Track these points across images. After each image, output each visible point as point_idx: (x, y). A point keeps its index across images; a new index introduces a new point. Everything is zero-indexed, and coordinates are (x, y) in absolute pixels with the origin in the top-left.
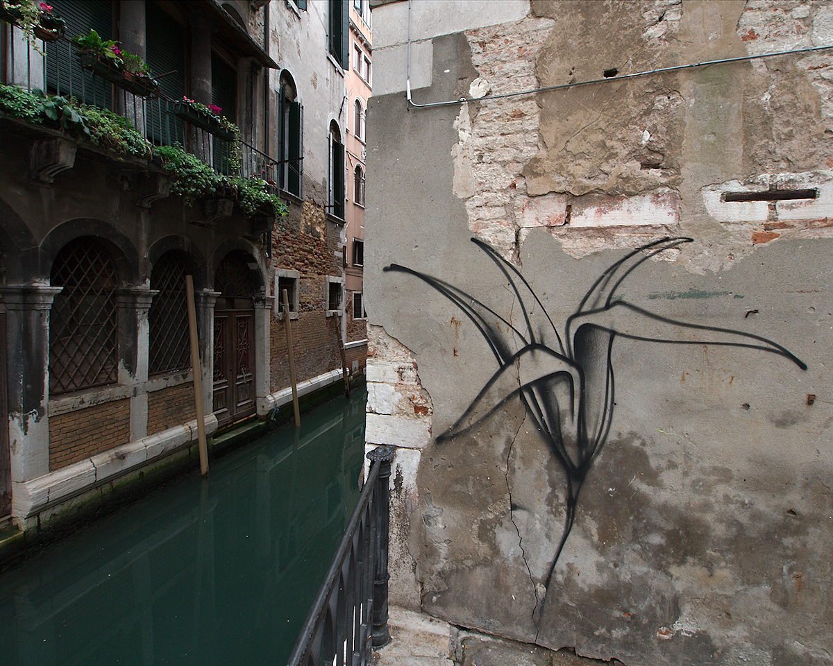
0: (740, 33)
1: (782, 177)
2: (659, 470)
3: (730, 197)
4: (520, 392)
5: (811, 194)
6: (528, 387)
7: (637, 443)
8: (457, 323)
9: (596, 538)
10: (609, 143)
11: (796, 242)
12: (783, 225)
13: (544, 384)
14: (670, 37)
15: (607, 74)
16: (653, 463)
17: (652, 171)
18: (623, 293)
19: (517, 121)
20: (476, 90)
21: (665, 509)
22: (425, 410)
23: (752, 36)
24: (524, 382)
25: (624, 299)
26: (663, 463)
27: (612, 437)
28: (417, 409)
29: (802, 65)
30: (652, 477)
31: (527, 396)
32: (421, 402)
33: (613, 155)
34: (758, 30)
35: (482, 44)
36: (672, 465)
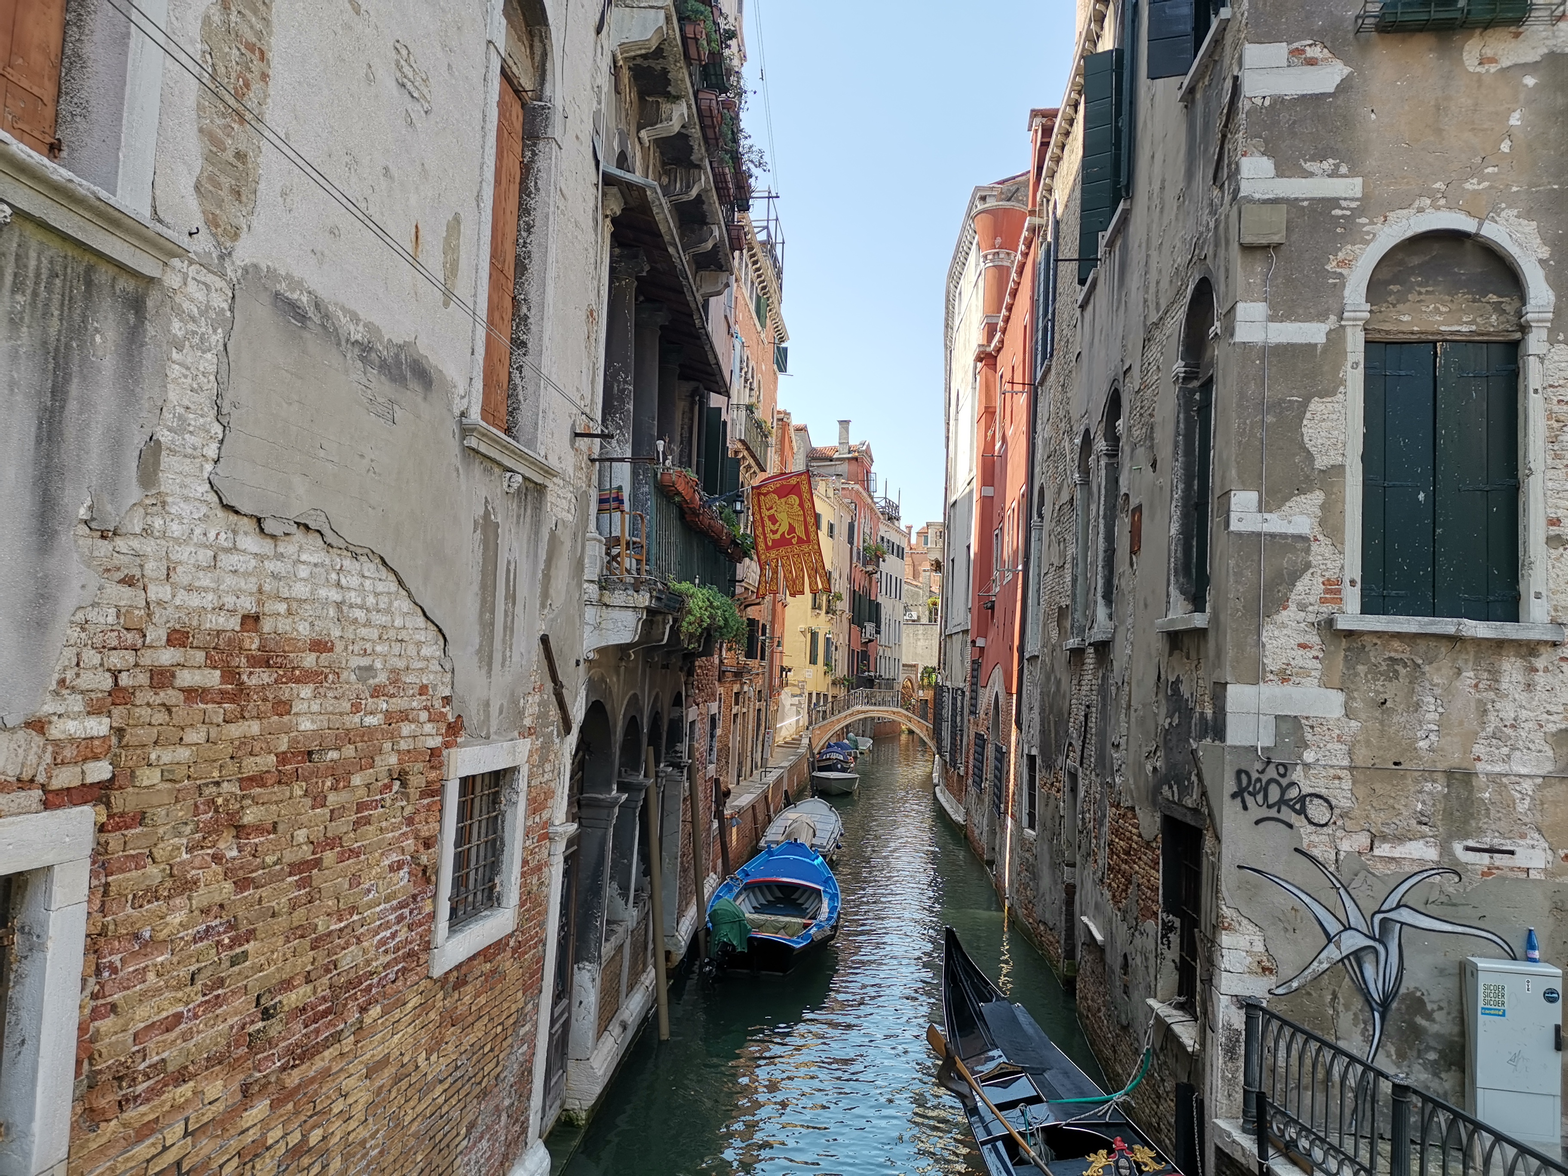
0: (1472, 756)
1: (1497, 842)
2: (1433, 1011)
3: (1468, 849)
4: (1342, 960)
5: (1512, 853)
6: (1347, 957)
7: (1418, 994)
8: (1296, 910)
9: (1394, 1057)
10: (1396, 806)
11: (1505, 878)
12: (1498, 868)
13: (1357, 955)
14: (1431, 749)
15: (1396, 764)
16: (1429, 1007)
17: (1424, 827)
18: (1408, 900)
19: (1337, 782)
20: (1309, 756)
21: (1437, 1036)
22: (1271, 971)
23: (1479, 759)
24: (1344, 954)
25: (1409, 904)
26: (1435, 1007)
27: (1403, 990)
28: (1264, 969)
29: (1504, 780)
30: (1429, 1016)
31: (1346, 961)
32: (1266, 964)
33: (1400, 814)
34: (1482, 757)
35: (1312, 727)
36: (1441, 1008)
